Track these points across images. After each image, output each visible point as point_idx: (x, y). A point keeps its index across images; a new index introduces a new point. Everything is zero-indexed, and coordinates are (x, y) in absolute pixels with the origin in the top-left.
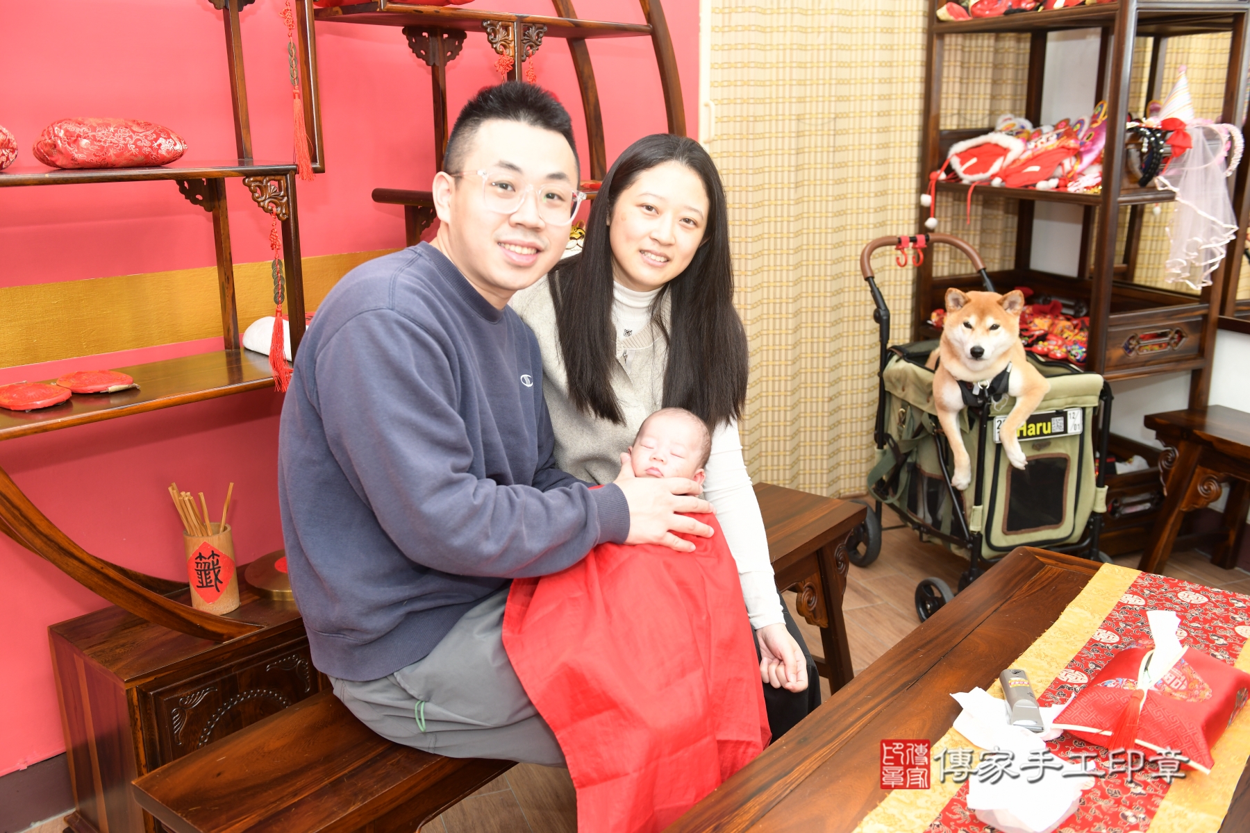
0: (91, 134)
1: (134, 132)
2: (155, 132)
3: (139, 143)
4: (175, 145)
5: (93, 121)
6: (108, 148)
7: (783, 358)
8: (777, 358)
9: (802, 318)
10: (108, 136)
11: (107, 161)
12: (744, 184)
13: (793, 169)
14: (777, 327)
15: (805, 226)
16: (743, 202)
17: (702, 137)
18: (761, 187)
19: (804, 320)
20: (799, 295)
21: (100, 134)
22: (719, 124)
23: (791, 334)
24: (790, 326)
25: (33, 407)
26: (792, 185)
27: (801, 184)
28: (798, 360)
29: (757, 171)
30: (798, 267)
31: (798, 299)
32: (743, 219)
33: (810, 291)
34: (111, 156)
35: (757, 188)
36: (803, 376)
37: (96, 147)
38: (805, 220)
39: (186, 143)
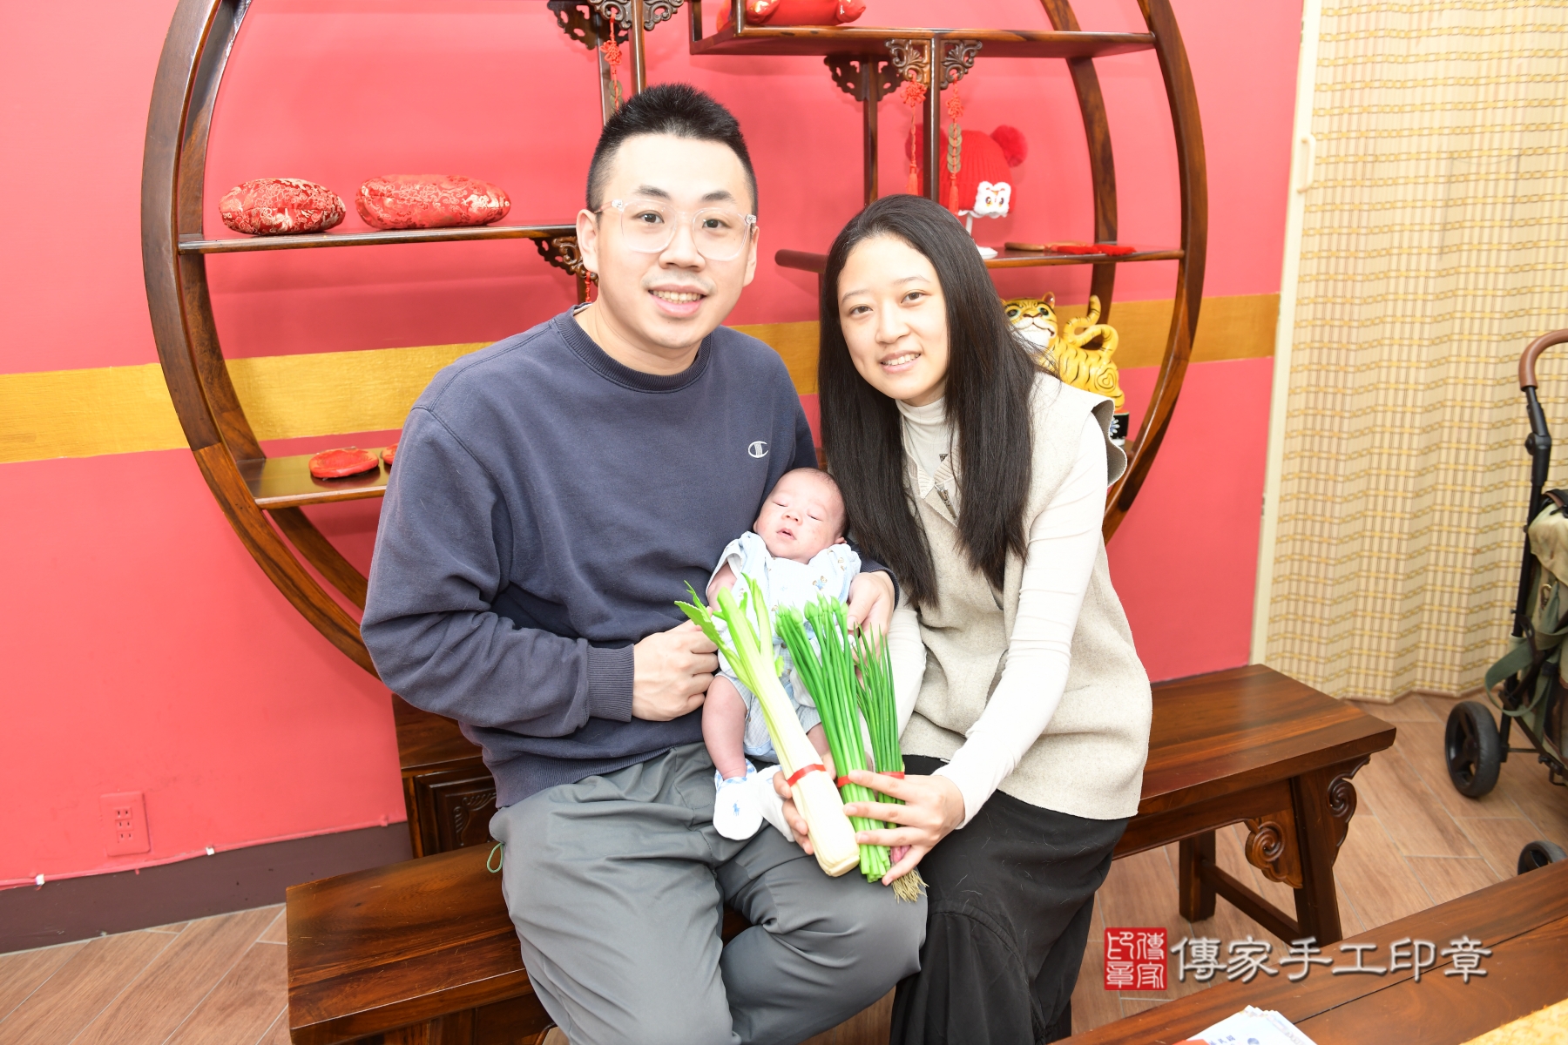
0: (393, 192)
1: (441, 189)
2: (467, 189)
3: (445, 201)
4: (490, 202)
5: (401, 179)
6: (413, 206)
7: (1401, 488)
8: (1391, 486)
9: (1442, 436)
10: (412, 194)
11: (413, 220)
12: (1353, 249)
13: (1437, 227)
14: (1396, 444)
15: (1459, 308)
16: (1350, 272)
17: (1295, 184)
18: (1384, 252)
19: (1445, 438)
20: (1439, 402)
21: (403, 192)
22: (1323, 166)
23: (1417, 456)
24: (1415, 445)
25: (331, 476)
26: (1435, 251)
27: (1454, 248)
28: (1430, 493)
29: (1377, 230)
30: (1439, 364)
31: (1435, 409)
32: (1349, 295)
33: (1459, 398)
34: (417, 215)
35: (1375, 254)
36: (1437, 515)
37: (399, 206)
38: (1460, 300)
39: (508, 200)
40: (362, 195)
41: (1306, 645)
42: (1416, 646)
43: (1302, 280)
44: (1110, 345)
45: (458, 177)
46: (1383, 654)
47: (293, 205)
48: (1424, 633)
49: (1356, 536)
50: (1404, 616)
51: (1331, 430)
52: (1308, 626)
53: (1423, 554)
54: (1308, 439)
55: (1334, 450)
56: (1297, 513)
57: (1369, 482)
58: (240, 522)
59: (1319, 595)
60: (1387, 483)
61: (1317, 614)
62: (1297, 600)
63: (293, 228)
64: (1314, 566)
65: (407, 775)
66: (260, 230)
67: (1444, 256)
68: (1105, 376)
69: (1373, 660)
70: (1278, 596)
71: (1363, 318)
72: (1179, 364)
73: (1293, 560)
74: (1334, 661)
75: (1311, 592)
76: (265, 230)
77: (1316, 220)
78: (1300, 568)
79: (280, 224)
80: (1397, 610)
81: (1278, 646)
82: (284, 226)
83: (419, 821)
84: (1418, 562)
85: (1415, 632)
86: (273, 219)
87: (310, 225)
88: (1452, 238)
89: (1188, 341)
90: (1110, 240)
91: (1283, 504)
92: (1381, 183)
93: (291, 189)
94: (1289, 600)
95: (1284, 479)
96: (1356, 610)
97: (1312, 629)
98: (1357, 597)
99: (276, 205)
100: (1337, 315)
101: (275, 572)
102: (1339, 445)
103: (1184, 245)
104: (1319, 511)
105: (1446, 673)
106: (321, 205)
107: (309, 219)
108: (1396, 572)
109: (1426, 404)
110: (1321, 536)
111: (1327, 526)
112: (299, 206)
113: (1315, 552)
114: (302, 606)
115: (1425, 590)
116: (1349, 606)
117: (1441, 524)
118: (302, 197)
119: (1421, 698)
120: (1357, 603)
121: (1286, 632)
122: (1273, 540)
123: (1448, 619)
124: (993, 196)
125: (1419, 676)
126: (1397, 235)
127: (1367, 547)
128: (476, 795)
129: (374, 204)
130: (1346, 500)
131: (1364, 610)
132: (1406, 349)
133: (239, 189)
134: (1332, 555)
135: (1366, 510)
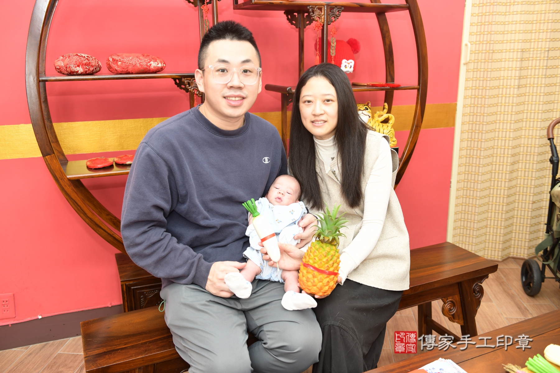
0: (121, 60)
1: (140, 59)
2: (149, 59)
3: (141, 64)
4: (158, 64)
5: (124, 55)
6: (129, 65)
7: (504, 178)
8: (500, 177)
9: (519, 158)
10: (128, 61)
11: (129, 71)
12: (485, 86)
13: (517, 78)
14: (502, 161)
15: (526, 109)
16: (484, 95)
17: (463, 61)
18: (497, 87)
19: (521, 159)
20: (519, 145)
21: (125, 60)
22: (473, 54)
23: (510, 165)
24: (509, 161)
25: (95, 168)
26: (516, 87)
27: (524, 86)
28: (515, 180)
29: (494, 79)
30: (518, 130)
31: (517, 147)
32: (483, 104)
33: (526, 143)
34: (130, 69)
35: (493, 88)
36: (518, 188)
37: (124, 65)
38: (526, 106)
39: (165, 64)
40: (109, 61)
41: (468, 238)
42: (511, 239)
43: (465, 98)
44: (392, 122)
45: (146, 55)
46: (498, 242)
47: (83, 64)
48: (514, 234)
49: (487, 196)
50: (506, 227)
51: (477, 155)
52: (468, 231)
53: (513, 203)
54: (468, 159)
55: (478, 163)
56: (464, 187)
57: (491, 175)
58: (61, 184)
59: (473, 219)
60: (498, 176)
61: (472, 227)
62: (464, 221)
63: (83, 72)
64: (470, 208)
65: (123, 283)
66: (70, 73)
67: (520, 89)
68: (389, 133)
69: (494, 244)
70: (457, 219)
71: (488, 112)
72: (417, 129)
73: (462, 205)
74: (479, 245)
75: (469, 218)
76: (72, 73)
77: (471, 75)
78: (465, 208)
79: (78, 71)
80: (503, 225)
81: (457, 239)
82: (79, 72)
83: (127, 301)
84: (511, 206)
85: (510, 234)
86: (75, 69)
87: (89, 71)
88: (523, 82)
89: (421, 120)
90: (392, 82)
91: (458, 183)
92: (495, 61)
93: (82, 58)
94: (461, 221)
95: (459, 174)
96: (487, 225)
97: (470, 232)
98: (487, 220)
99: (76, 64)
100: (479, 111)
101: (74, 204)
102: (480, 161)
103: (419, 84)
104: (472, 187)
105: (523, 250)
106: (93, 64)
107: (89, 69)
108: (502, 210)
109: (513, 145)
110: (473, 196)
111: (475, 192)
112: (85, 64)
113: (471, 202)
114: (84, 217)
115: (514, 217)
116: (484, 223)
117: (519, 192)
118: (87, 61)
119: (513, 260)
120: (487, 222)
121: (460, 233)
122: (455, 198)
123: (523, 229)
124: (347, 65)
125: (512, 251)
126: (502, 81)
127: (491, 200)
128: (149, 291)
129: (114, 64)
130: (483, 182)
131: (490, 225)
132: (505, 124)
133: (62, 57)
134: (477, 203)
135: (491, 186)
